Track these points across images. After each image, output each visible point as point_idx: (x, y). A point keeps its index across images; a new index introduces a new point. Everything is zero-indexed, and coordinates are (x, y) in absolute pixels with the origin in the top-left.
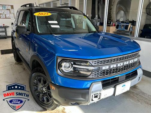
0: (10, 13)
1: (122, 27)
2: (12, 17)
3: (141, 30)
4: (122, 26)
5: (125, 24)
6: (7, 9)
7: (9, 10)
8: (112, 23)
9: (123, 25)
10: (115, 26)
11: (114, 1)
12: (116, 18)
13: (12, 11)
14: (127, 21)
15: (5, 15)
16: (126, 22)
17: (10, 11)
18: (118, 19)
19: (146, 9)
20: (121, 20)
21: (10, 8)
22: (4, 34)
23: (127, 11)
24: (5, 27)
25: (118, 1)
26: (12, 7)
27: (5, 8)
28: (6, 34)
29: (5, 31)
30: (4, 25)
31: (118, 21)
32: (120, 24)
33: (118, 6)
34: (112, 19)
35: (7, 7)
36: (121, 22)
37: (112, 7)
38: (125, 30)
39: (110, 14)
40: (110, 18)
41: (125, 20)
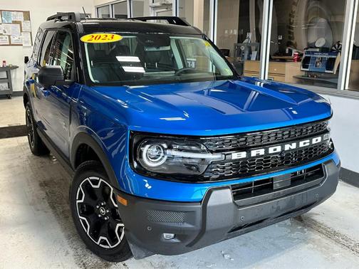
0: (21, 31)
1: (318, 64)
2: (26, 42)
4: (317, 60)
5: (326, 56)
6: (15, 22)
7: (19, 23)
8: (294, 51)
9: (321, 59)
10: (299, 60)
12: (307, 39)
13: (26, 25)
14: (335, 46)
15: (9, 36)
16: (334, 48)
17: (21, 25)
18: (311, 40)
20: (320, 43)
21: (20, 17)
22: (4, 86)
24: (8, 69)
26: (27, 15)
27: (8, 17)
28: (10, 86)
29: (8, 80)
30: (4, 62)
31: (311, 46)
32: (312, 56)
34: (294, 42)
35: (14, 17)
36: (318, 50)
37: (295, 9)
38: (326, 71)
39: (290, 28)
40: (290, 38)
41: (331, 44)
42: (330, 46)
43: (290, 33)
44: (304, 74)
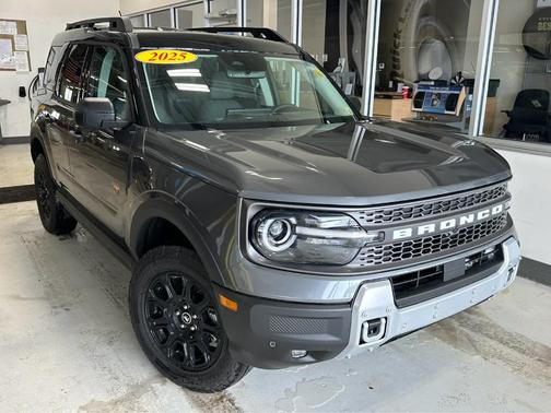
0: (14, 50)
1: (435, 103)
2: (21, 66)
3: (507, 112)
4: (434, 97)
5: (446, 91)
6: (3, 37)
8: (400, 85)
9: (439, 95)
10: (409, 96)
11: (409, 5)
12: (418, 67)
14: (455, 79)
16: (453, 81)
17: (13, 42)
18: (423, 71)
19: (524, 32)
20: (436, 74)
23: (456, 43)
25: (422, 3)
26: (22, 27)
31: (423, 78)
32: (427, 91)
33: (422, 24)
34: (399, 72)
35: (4, 27)
36: (433, 83)
37: (401, 26)
38: (446, 112)
39: (395, 53)
40: (394, 67)
41: (450, 76)
42: (448, 78)
43: (394, 59)
44: (415, 115)
